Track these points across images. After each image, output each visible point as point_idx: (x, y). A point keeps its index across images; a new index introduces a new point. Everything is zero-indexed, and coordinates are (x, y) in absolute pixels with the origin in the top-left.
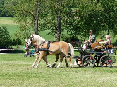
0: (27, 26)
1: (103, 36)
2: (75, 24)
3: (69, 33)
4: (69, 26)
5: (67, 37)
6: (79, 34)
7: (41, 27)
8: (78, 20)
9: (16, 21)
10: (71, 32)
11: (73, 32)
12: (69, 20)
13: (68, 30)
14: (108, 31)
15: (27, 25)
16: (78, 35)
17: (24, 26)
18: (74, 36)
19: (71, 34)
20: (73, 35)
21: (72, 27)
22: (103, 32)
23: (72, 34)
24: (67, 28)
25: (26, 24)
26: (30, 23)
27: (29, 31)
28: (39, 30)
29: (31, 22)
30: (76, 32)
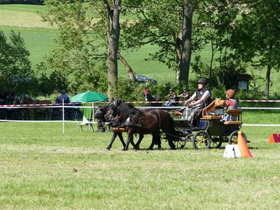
0: (85, 32)
3: (218, 55)
4: (217, 31)
5: (213, 68)
6: (248, 58)
7: (129, 35)
9: (51, 17)
10: (226, 53)
11: (230, 51)
12: (216, 12)
13: (214, 46)
15: (86, 28)
16: (246, 61)
17: (76, 34)
18: (235, 62)
19: (225, 59)
20: (232, 59)
21: (227, 36)
23: (229, 58)
24: (212, 38)
25: (81, 27)
26: (95, 21)
28: (125, 44)
29: (100, 19)
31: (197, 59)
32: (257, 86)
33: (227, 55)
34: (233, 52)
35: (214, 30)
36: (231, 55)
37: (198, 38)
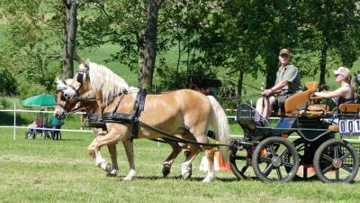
0: (38, 28)
1: (303, 69)
2: (207, 26)
3: (185, 57)
4: (184, 31)
5: (180, 71)
6: (219, 62)
7: (86, 32)
8: (219, 11)
9: (1, 10)
10: (194, 55)
11: (199, 53)
12: (185, 10)
13: (182, 48)
14: (324, 52)
15: (39, 23)
16: (217, 65)
17: (28, 29)
18: (204, 66)
19: (194, 61)
20: (201, 63)
21: (196, 37)
22: (304, 56)
23: (197, 61)
24: (179, 38)
25: (34, 22)
26: (49, 16)
27: (43, 47)
28: (82, 42)
29: (54, 14)
30: (211, 54)
33: (196, 58)
34: (203, 55)
35: (182, 30)
36: (200, 58)
37: (164, 38)
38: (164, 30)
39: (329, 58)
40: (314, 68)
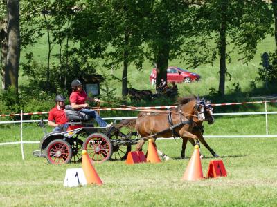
31: (29, 56)
32: (110, 89)
33: (69, 50)
34: (77, 45)
35: (50, 17)
36: (75, 50)
37: (30, 28)
38: (29, 18)
39: (228, 39)
40: (211, 53)
